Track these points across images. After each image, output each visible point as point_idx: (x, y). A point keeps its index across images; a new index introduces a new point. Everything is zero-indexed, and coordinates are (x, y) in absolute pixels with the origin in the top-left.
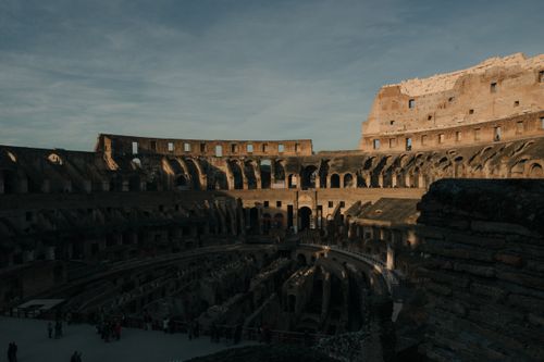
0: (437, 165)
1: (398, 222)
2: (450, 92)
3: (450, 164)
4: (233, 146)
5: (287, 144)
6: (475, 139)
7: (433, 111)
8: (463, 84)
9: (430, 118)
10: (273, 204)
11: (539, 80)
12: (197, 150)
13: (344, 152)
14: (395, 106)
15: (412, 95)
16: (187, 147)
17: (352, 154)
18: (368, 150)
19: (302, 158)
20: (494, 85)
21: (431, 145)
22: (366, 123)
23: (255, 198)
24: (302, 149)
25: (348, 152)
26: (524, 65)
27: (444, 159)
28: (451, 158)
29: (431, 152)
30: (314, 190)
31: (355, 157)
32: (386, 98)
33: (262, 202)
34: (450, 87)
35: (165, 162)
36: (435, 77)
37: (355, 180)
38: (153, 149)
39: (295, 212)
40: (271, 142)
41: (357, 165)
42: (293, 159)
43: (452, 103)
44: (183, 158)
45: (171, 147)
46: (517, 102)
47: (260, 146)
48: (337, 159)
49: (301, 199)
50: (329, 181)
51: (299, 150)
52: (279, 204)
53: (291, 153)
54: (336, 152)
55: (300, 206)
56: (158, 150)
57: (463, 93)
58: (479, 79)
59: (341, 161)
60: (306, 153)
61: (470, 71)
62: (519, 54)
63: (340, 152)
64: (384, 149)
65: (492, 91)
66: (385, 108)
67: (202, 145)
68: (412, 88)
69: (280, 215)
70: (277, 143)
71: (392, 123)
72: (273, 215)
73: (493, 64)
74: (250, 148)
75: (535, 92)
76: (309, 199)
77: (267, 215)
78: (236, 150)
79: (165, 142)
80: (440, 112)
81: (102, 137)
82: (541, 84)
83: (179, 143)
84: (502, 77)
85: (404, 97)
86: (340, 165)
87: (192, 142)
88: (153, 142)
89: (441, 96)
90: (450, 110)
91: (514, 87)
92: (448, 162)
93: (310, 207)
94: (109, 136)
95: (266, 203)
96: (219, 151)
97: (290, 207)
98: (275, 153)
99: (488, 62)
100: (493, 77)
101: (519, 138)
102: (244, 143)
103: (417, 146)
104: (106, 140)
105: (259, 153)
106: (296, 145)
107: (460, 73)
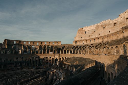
0: (88, 48)
1: (72, 64)
2: (94, 29)
3: (91, 48)
4: (42, 43)
5: (55, 42)
6: (98, 41)
7: (91, 34)
8: (97, 27)
9: (90, 36)
10: (49, 58)
11: (114, 26)
12: (32, 44)
13: (69, 44)
14: (82, 33)
15: (86, 30)
16: (29, 43)
17: (70, 45)
18: (74, 44)
19: (58, 46)
20: (104, 27)
21: (88, 43)
22: (75, 37)
23: (44, 56)
24: (59, 43)
25: (70, 44)
26: (111, 22)
27: (90, 46)
28: (92, 46)
29: (88, 44)
30: (59, 54)
31: (71, 46)
32: (80, 31)
33: (46, 57)
34: (94, 28)
35: (22, 46)
36: (91, 26)
37: (69, 52)
38: (20, 43)
39: (54, 60)
40: (51, 42)
41: (70, 48)
42: (56, 46)
43: (95, 32)
44: (28, 45)
45: (25, 43)
46: (110, 32)
47: (48, 43)
48: (66, 46)
49: (56, 56)
50: (63, 52)
51: (58, 44)
52: (50, 58)
53: (56, 45)
54: (67, 45)
55: (55, 58)
56: (21, 43)
57: (97, 30)
58: (100, 26)
59: (67, 47)
60: (59, 44)
61: (99, 24)
62: (109, 19)
63: (68, 44)
64: (78, 44)
65: (104, 29)
66: (80, 34)
67: (33, 42)
68: (86, 29)
69: (50, 61)
70: (53, 42)
71: (81, 37)
72: (48, 61)
73: (104, 22)
74: (46, 43)
75: (114, 29)
76: (58, 56)
77: (47, 60)
78: (42, 44)
79: (23, 41)
80: (92, 35)
81: (5, 40)
82: (115, 27)
83: (27, 42)
84: (106, 25)
85: (84, 31)
86: (67, 48)
87: (31, 42)
88: (20, 42)
89: (92, 30)
90: (94, 34)
91: (109, 28)
92: (91, 47)
93: (58, 58)
94: (7, 40)
95: (47, 57)
96: (38, 44)
97: (53, 59)
98: (52, 44)
99: (103, 22)
100: (104, 25)
101: (108, 40)
102: (44, 42)
103: (85, 43)
104: (6, 41)
105: (48, 44)
106: (57, 43)
107: (96, 25)
